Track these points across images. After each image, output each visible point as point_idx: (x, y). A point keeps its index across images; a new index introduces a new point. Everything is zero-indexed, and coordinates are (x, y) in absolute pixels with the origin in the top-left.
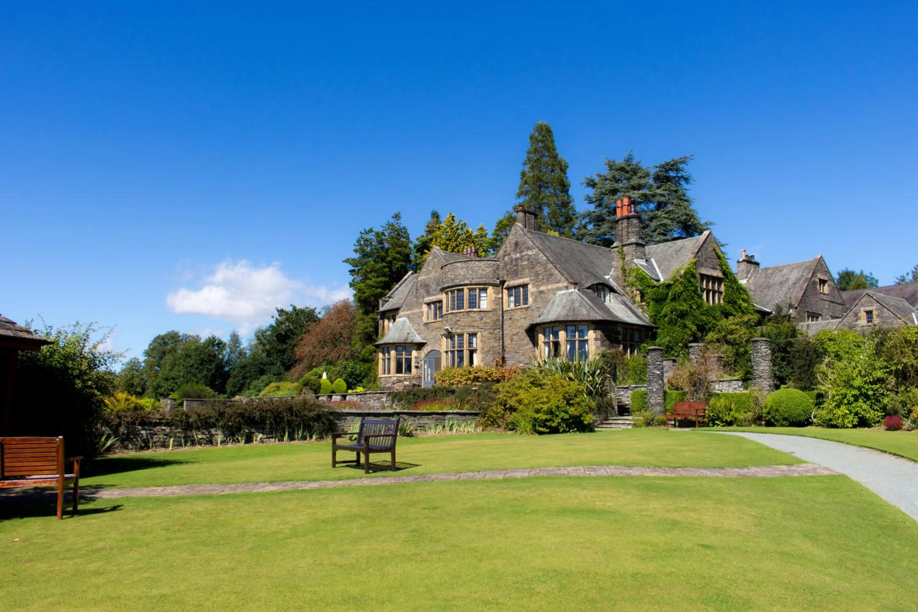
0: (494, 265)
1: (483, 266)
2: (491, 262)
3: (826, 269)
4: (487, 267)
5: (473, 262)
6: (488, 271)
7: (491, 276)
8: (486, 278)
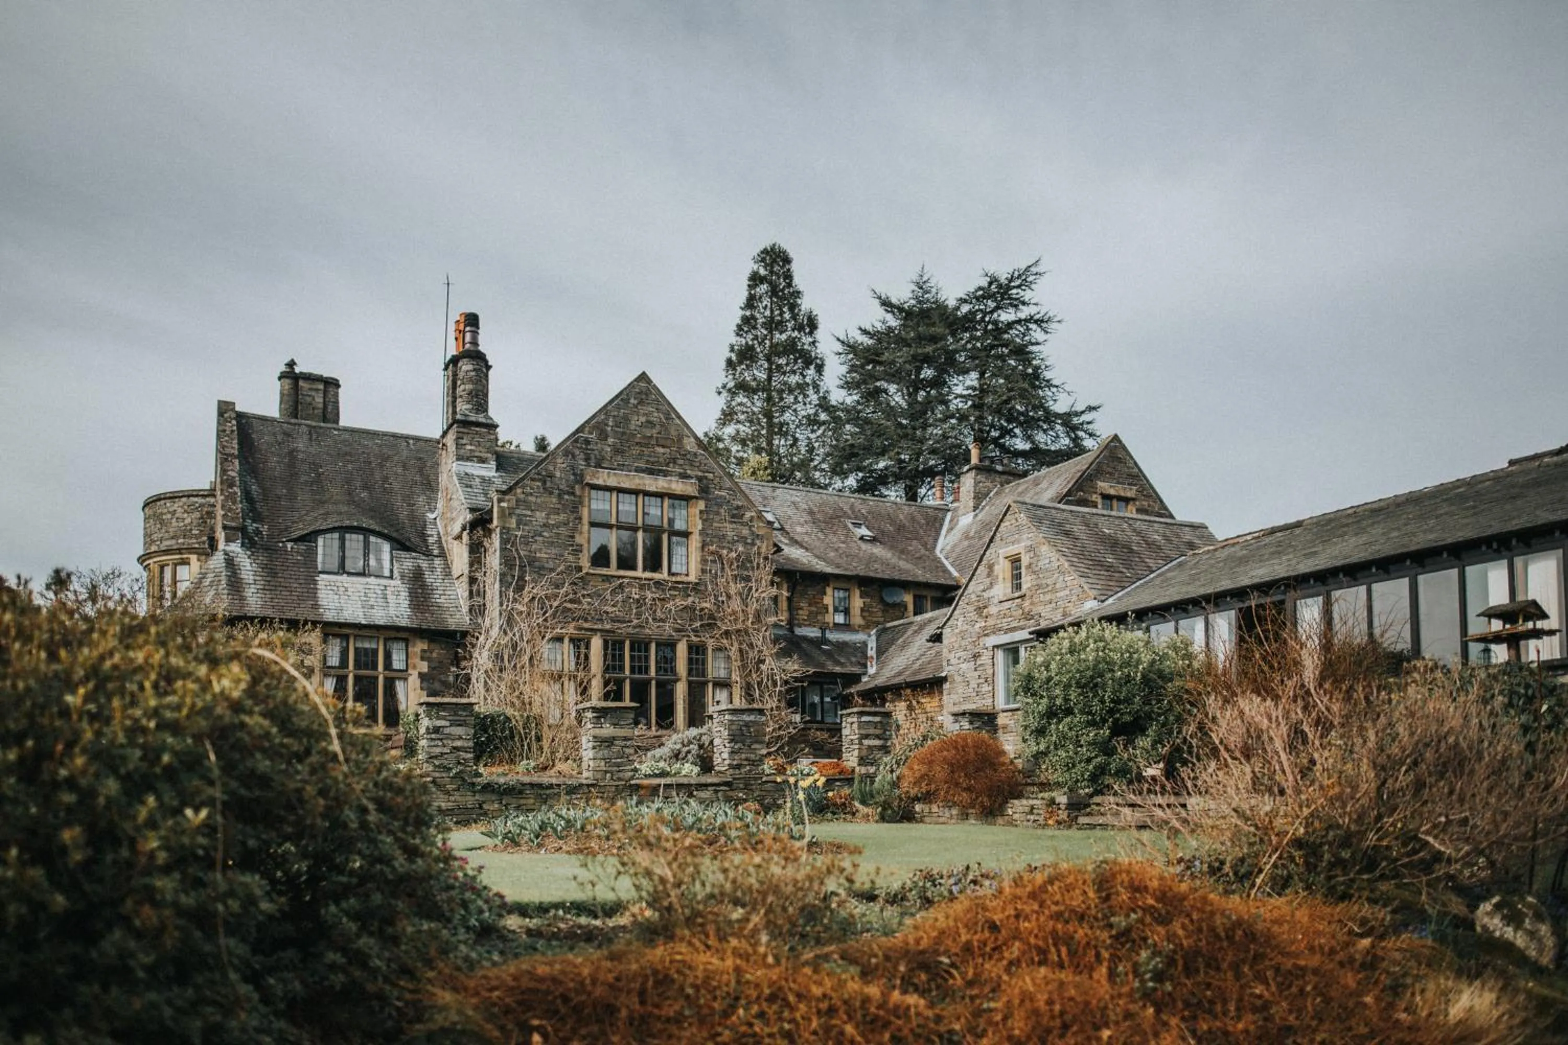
0: (202, 505)
1: (180, 510)
2: (196, 499)
3: (1136, 470)
4: (185, 511)
5: (162, 502)
6: (188, 521)
7: (195, 532)
8: (184, 537)
